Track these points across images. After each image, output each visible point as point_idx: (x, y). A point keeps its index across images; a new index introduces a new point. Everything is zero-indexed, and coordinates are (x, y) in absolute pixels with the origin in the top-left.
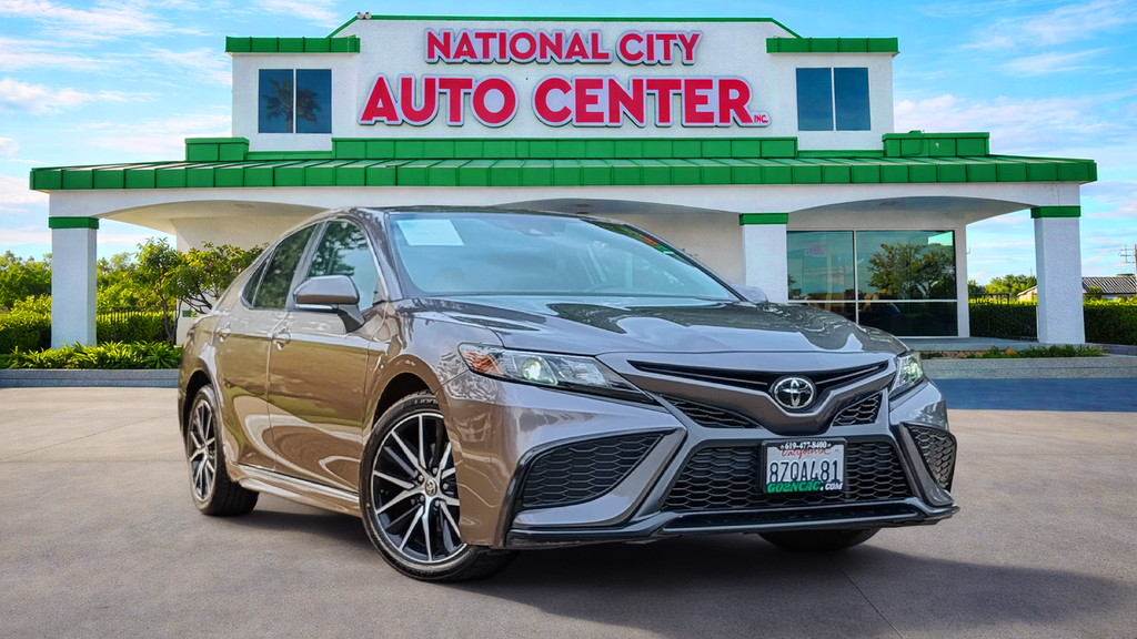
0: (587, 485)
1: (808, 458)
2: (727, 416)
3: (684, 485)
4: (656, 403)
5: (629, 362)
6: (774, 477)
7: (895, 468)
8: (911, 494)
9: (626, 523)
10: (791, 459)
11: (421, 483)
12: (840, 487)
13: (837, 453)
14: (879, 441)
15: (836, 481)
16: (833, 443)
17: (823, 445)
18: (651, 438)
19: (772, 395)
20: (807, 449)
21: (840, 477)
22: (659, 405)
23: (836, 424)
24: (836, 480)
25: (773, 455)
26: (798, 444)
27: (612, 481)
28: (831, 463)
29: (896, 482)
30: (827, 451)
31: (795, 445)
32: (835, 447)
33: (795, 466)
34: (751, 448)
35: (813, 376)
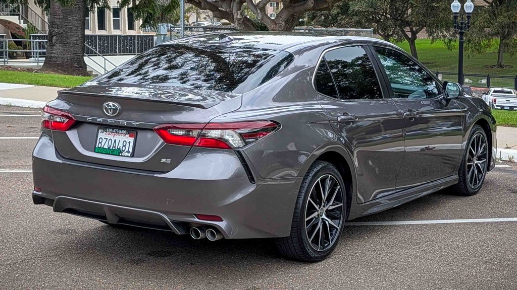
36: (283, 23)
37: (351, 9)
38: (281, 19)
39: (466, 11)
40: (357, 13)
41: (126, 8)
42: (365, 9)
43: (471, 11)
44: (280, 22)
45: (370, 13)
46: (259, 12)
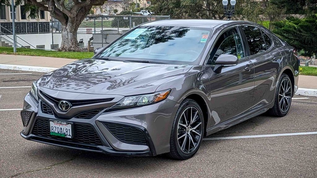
1: (62, 127)
3: (36, 128)
6: (52, 130)
10: (57, 126)
12: (70, 137)
13: (69, 127)
14: (87, 125)
17: (65, 123)
18: (30, 113)
20: (61, 124)
21: (71, 134)
22: (38, 104)
24: (69, 135)
25: (52, 124)
26: (58, 122)
28: (68, 130)
30: (66, 125)
32: (69, 125)
33: (58, 128)
36: (75, 13)
37: (181, 4)
38: (74, 10)
39: (232, 5)
40: (185, 7)
41: (19, 6)
42: (189, 4)
43: (234, 5)
44: (74, 12)
45: (192, 6)
46: (61, 7)
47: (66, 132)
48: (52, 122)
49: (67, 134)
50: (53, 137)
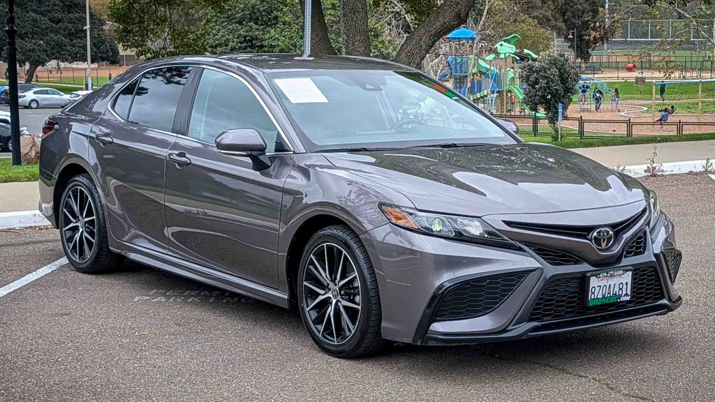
0: (480, 306)
1: (612, 282)
2: (564, 256)
3: (541, 304)
4: (520, 249)
5: (503, 221)
6: (593, 295)
7: (656, 281)
8: (662, 297)
9: (504, 331)
10: (602, 283)
11: (330, 290)
12: (628, 298)
13: (627, 278)
14: (649, 265)
15: (626, 295)
16: (626, 271)
17: (621, 272)
18: (520, 275)
19: (591, 240)
20: (611, 276)
21: (629, 292)
22: (525, 251)
23: (625, 257)
25: (594, 282)
26: (607, 273)
27: (496, 303)
28: (624, 284)
29: (656, 290)
30: (622, 276)
31: (605, 274)
32: (628, 273)
33: (604, 288)
34: (579, 278)
35: (613, 226)
47: (620, 289)
48: (594, 277)
49: (620, 293)
50: (599, 310)
